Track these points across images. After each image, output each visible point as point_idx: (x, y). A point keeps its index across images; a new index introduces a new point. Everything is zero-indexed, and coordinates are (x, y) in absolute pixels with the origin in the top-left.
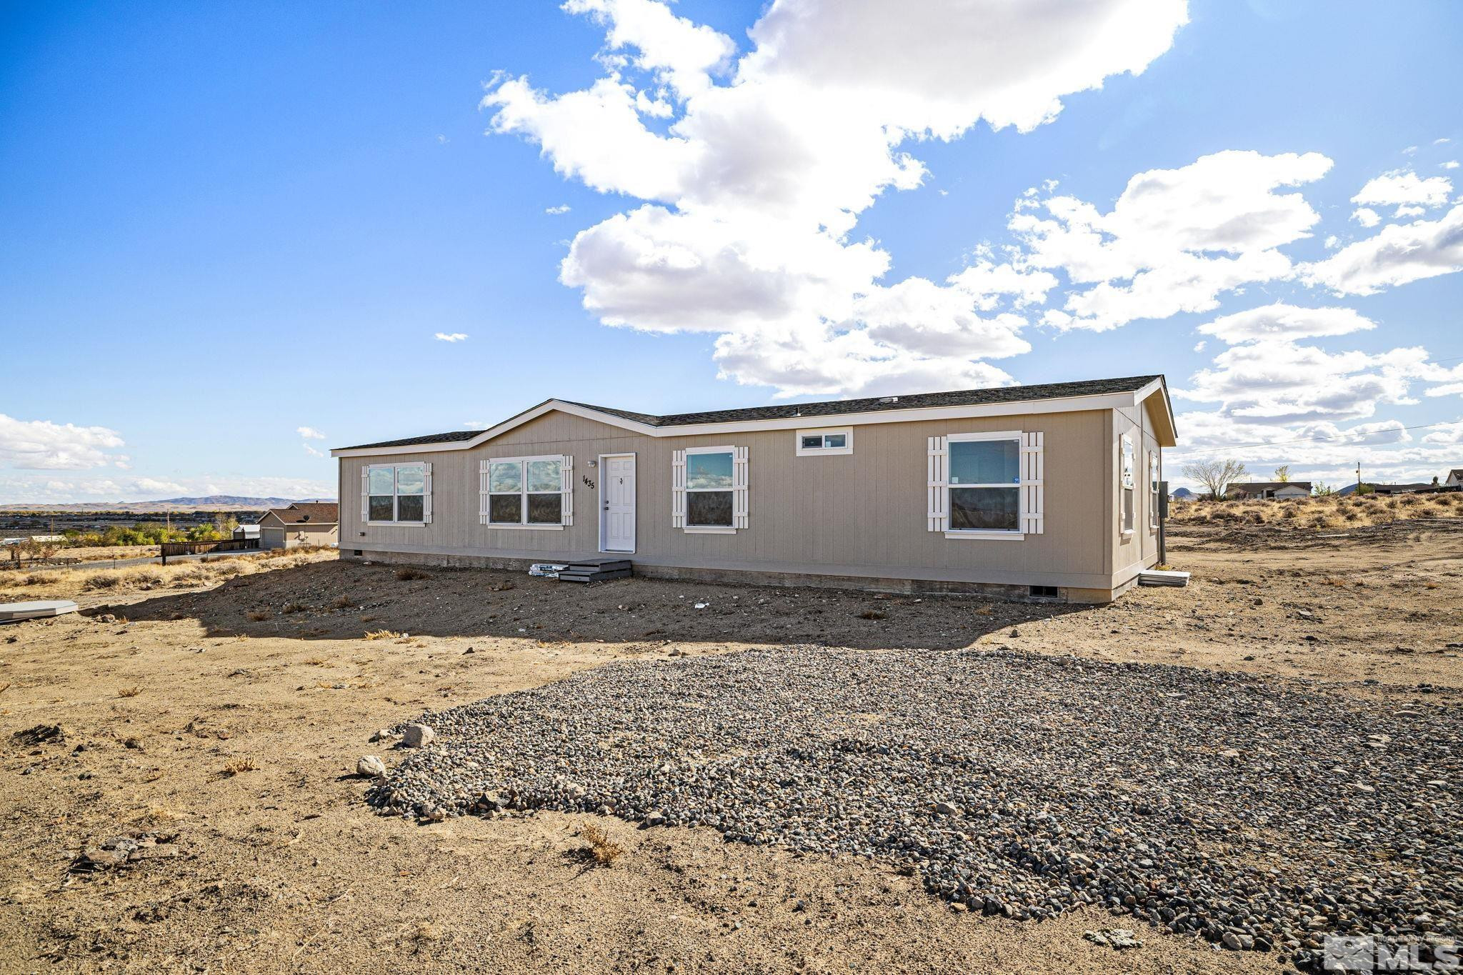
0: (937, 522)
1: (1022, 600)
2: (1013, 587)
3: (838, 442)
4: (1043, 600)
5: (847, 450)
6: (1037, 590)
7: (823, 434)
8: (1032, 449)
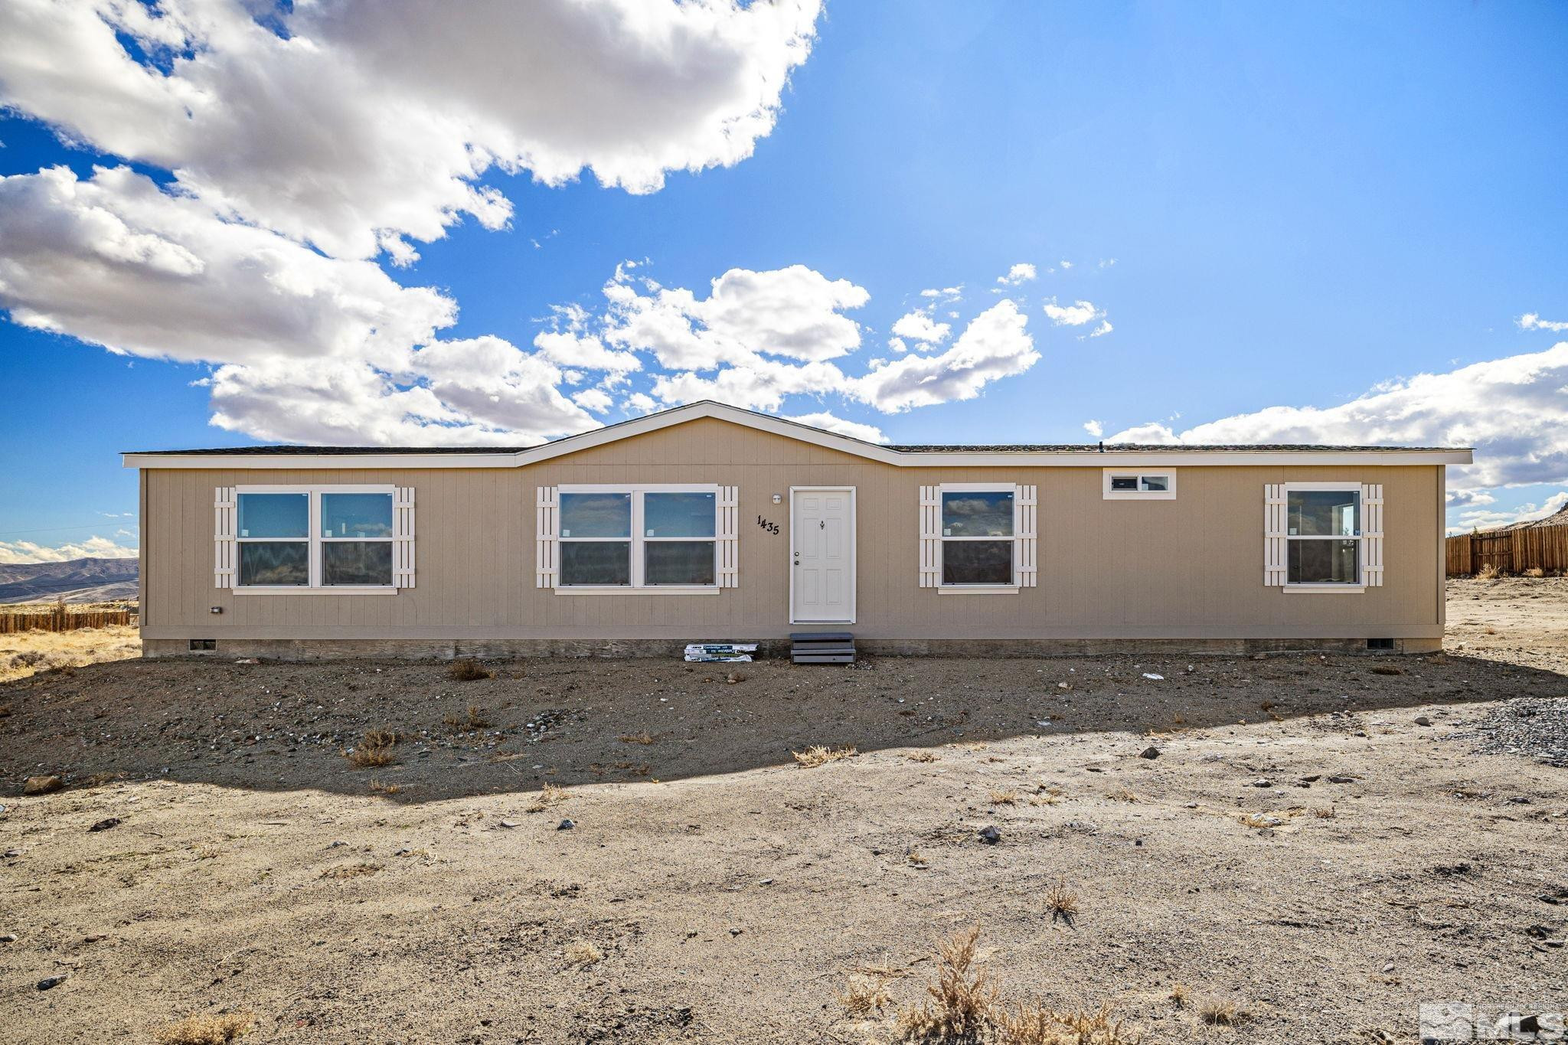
0: (1275, 575)
1: (1360, 654)
2: (1352, 641)
3: (1156, 485)
4: (1381, 652)
5: (1170, 494)
6: (1373, 643)
7: (1139, 474)
8: (1372, 501)
